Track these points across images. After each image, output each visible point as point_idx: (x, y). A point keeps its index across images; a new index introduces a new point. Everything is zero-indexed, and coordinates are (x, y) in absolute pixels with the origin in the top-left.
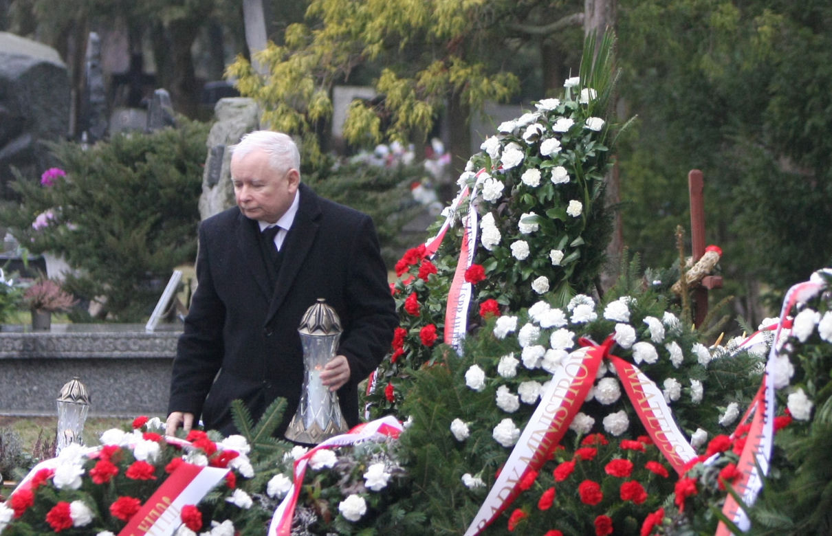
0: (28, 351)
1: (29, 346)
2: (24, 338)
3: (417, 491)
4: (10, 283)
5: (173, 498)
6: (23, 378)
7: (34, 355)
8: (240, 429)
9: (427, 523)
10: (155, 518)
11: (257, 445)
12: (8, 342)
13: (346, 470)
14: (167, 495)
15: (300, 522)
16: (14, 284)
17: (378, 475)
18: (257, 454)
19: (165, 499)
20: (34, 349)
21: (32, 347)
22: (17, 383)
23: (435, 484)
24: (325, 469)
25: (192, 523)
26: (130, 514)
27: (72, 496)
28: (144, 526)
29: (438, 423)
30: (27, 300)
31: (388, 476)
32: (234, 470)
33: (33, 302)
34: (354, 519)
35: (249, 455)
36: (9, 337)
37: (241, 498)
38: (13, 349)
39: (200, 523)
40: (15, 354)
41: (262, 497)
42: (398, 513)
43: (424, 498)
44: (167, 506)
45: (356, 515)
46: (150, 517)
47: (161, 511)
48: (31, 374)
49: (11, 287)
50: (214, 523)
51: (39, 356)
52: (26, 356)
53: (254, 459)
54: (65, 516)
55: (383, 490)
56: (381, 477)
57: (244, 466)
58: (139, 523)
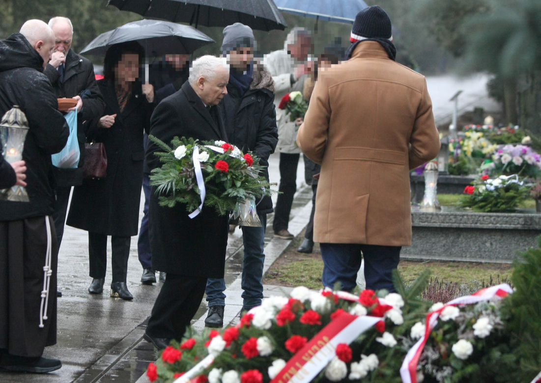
0: (527, 225)
1: (527, 222)
2: (525, 217)
3: (514, 338)
4: (522, 183)
5: (331, 337)
6: (525, 241)
7: (531, 227)
8: (398, 290)
9: (518, 362)
10: (315, 352)
11: (409, 301)
12: (515, 219)
13: (463, 322)
14: (327, 336)
15: (427, 358)
16: (523, 184)
17: (483, 327)
18: (408, 308)
19: (325, 338)
20: (531, 224)
21: (529, 223)
22: (521, 244)
23: (528, 335)
24: (450, 321)
25: (343, 356)
26: (299, 347)
27: (260, 333)
28: (307, 357)
29: (535, 290)
30: (533, 193)
31: (490, 327)
32: (387, 319)
33: (537, 195)
34: (463, 358)
35: (401, 308)
36: (516, 216)
37: (388, 339)
38: (518, 224)
39: (350, 356)
40: (519, 226)
41: (404, 339)
42: (496, 354)
43: (518, 344)
44: (326, 343)
45: (464, 355)
46: (312, 351)
47: (320, 347)
48: (529, 239)
49: (522, 186)
50: (363, 356)
51: (533, 228)
52: (526, 228)
53: (406, 311)
54: (253, 348)
55: (487, 337)
56: (485, 328)
57: (396, 316)
58: (303, 354)
